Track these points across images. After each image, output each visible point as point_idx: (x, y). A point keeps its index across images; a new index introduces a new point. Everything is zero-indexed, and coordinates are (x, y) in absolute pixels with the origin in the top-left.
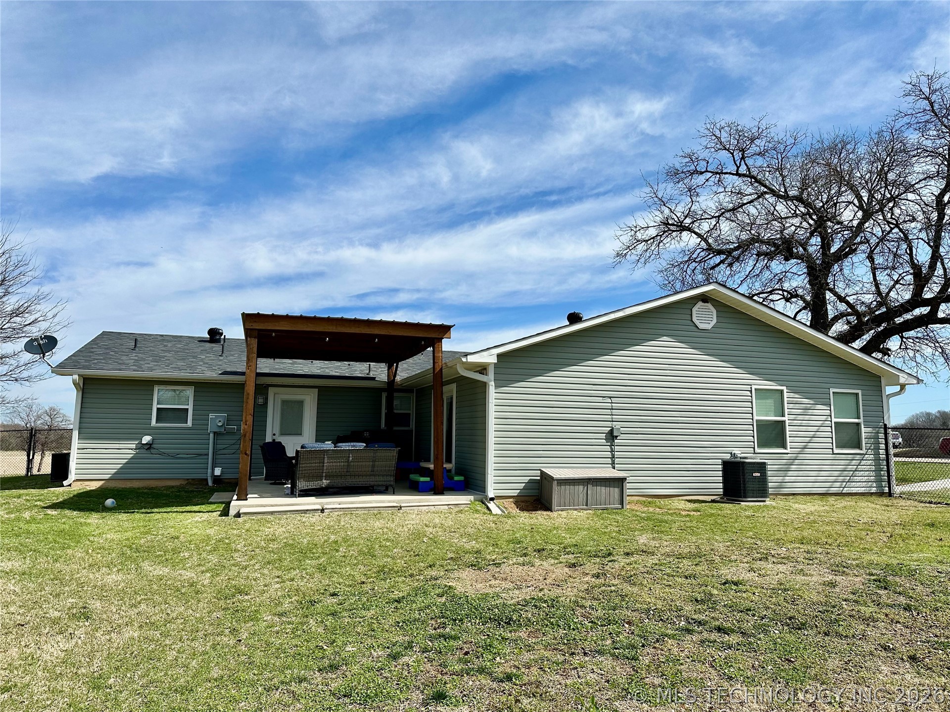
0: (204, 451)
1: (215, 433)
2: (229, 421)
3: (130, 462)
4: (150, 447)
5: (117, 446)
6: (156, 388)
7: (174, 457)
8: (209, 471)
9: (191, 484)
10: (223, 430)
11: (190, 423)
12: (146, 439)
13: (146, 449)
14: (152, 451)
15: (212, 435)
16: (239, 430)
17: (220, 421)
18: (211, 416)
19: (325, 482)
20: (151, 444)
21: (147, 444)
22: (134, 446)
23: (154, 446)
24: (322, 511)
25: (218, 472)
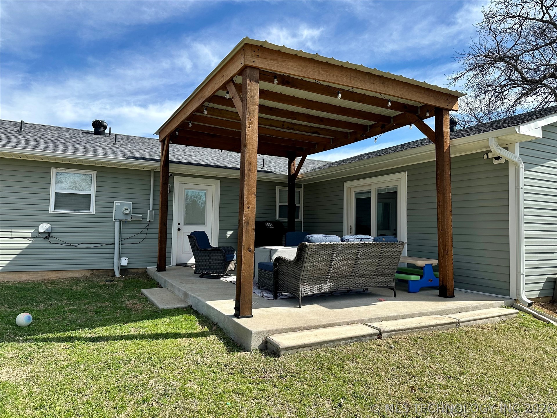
0: (110, 241)
1: (120, 221)
2: (134, 209)
3: (25, 252)
4: (49, 235)
5: (9, 235)
6: (54, 171)
7: (75, 246)
8: (116, 261)
9: (95, 275)
10: (129, 218)
11: (93, 210)
12: (44, 227)
13: (44, 238)
14: (51, 240)
15: (117, 223)
16: (145, 218)
17: (127, 209)
18: (117, 203)
19: (329, 286)
20: (49, 233)
21: (44, 232)
22: (29, 235)
23: (51, 234)
24: (379, 335)
25: (124, 262)
